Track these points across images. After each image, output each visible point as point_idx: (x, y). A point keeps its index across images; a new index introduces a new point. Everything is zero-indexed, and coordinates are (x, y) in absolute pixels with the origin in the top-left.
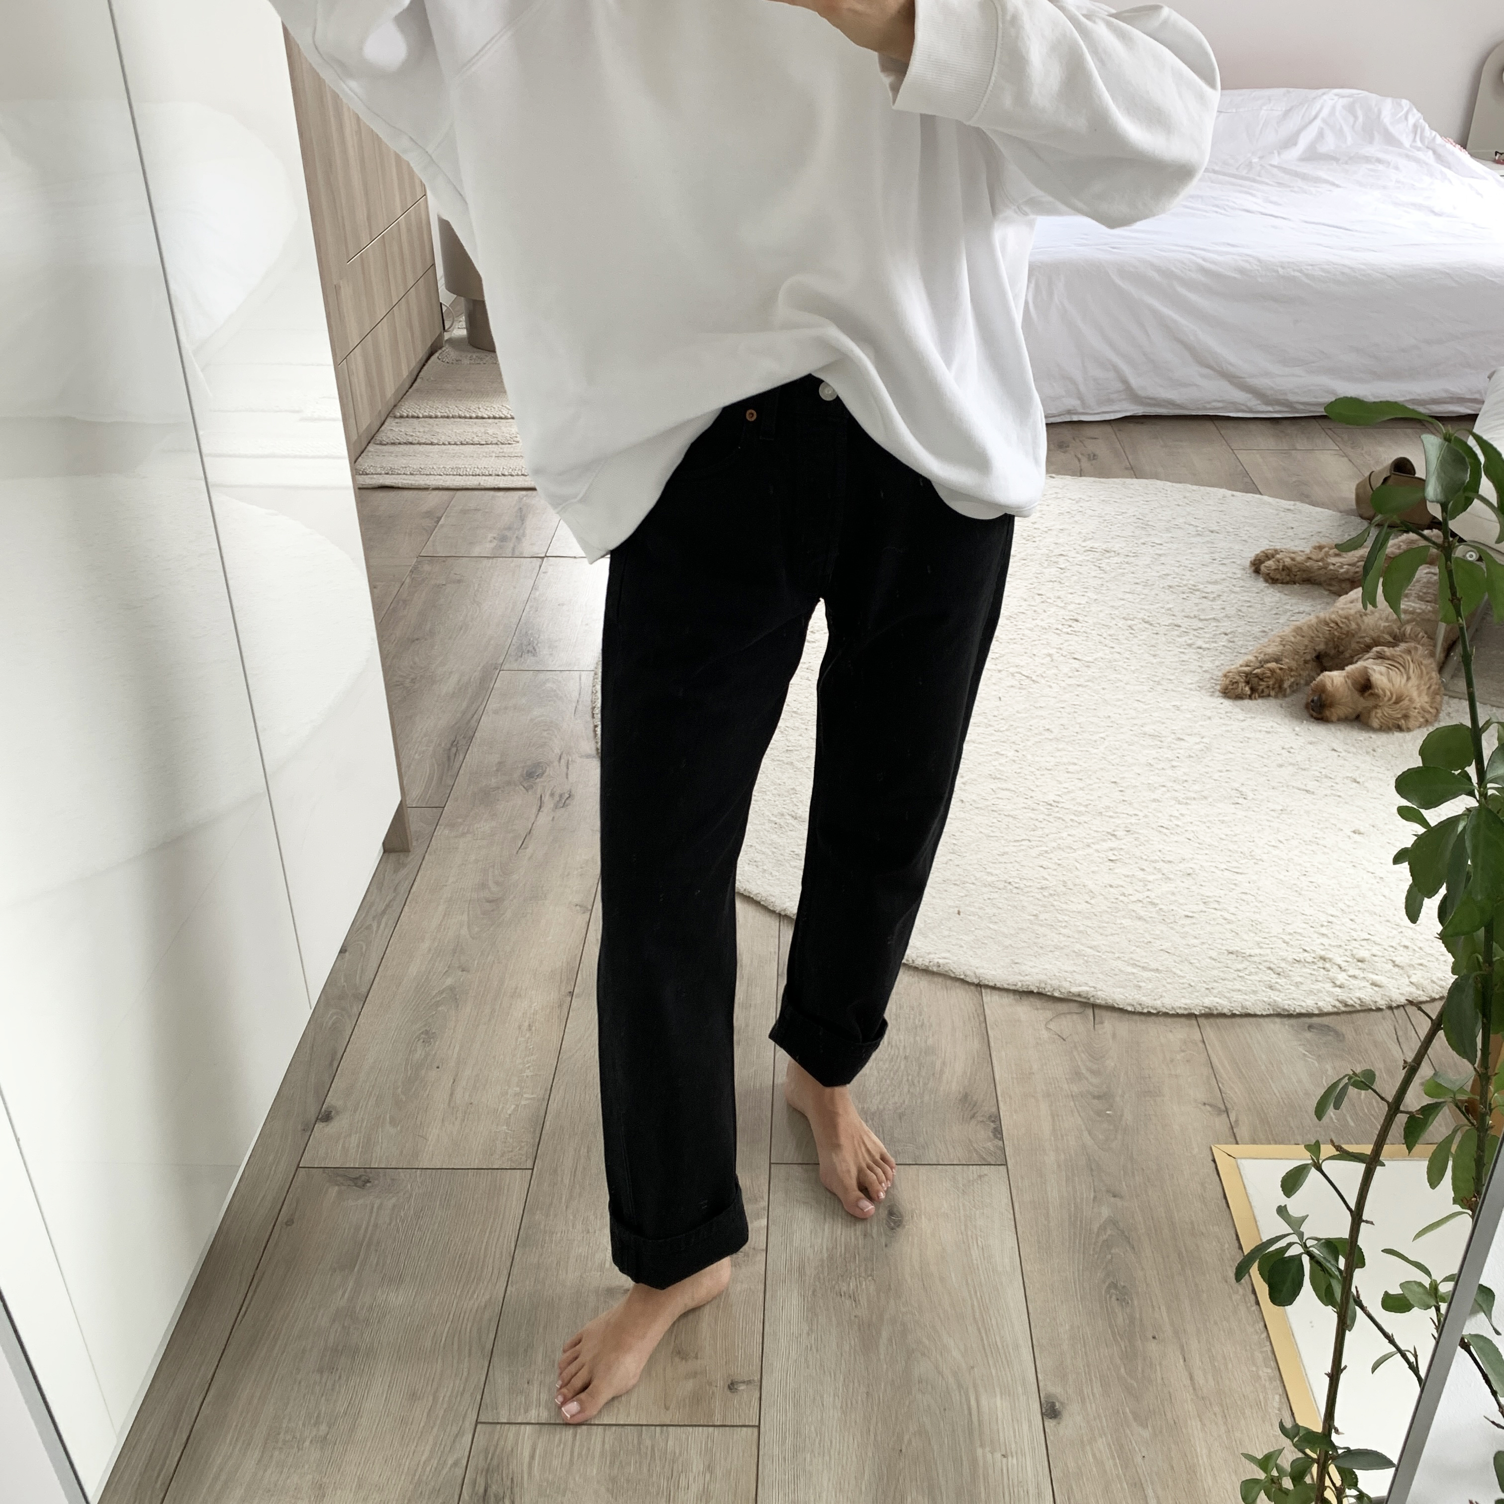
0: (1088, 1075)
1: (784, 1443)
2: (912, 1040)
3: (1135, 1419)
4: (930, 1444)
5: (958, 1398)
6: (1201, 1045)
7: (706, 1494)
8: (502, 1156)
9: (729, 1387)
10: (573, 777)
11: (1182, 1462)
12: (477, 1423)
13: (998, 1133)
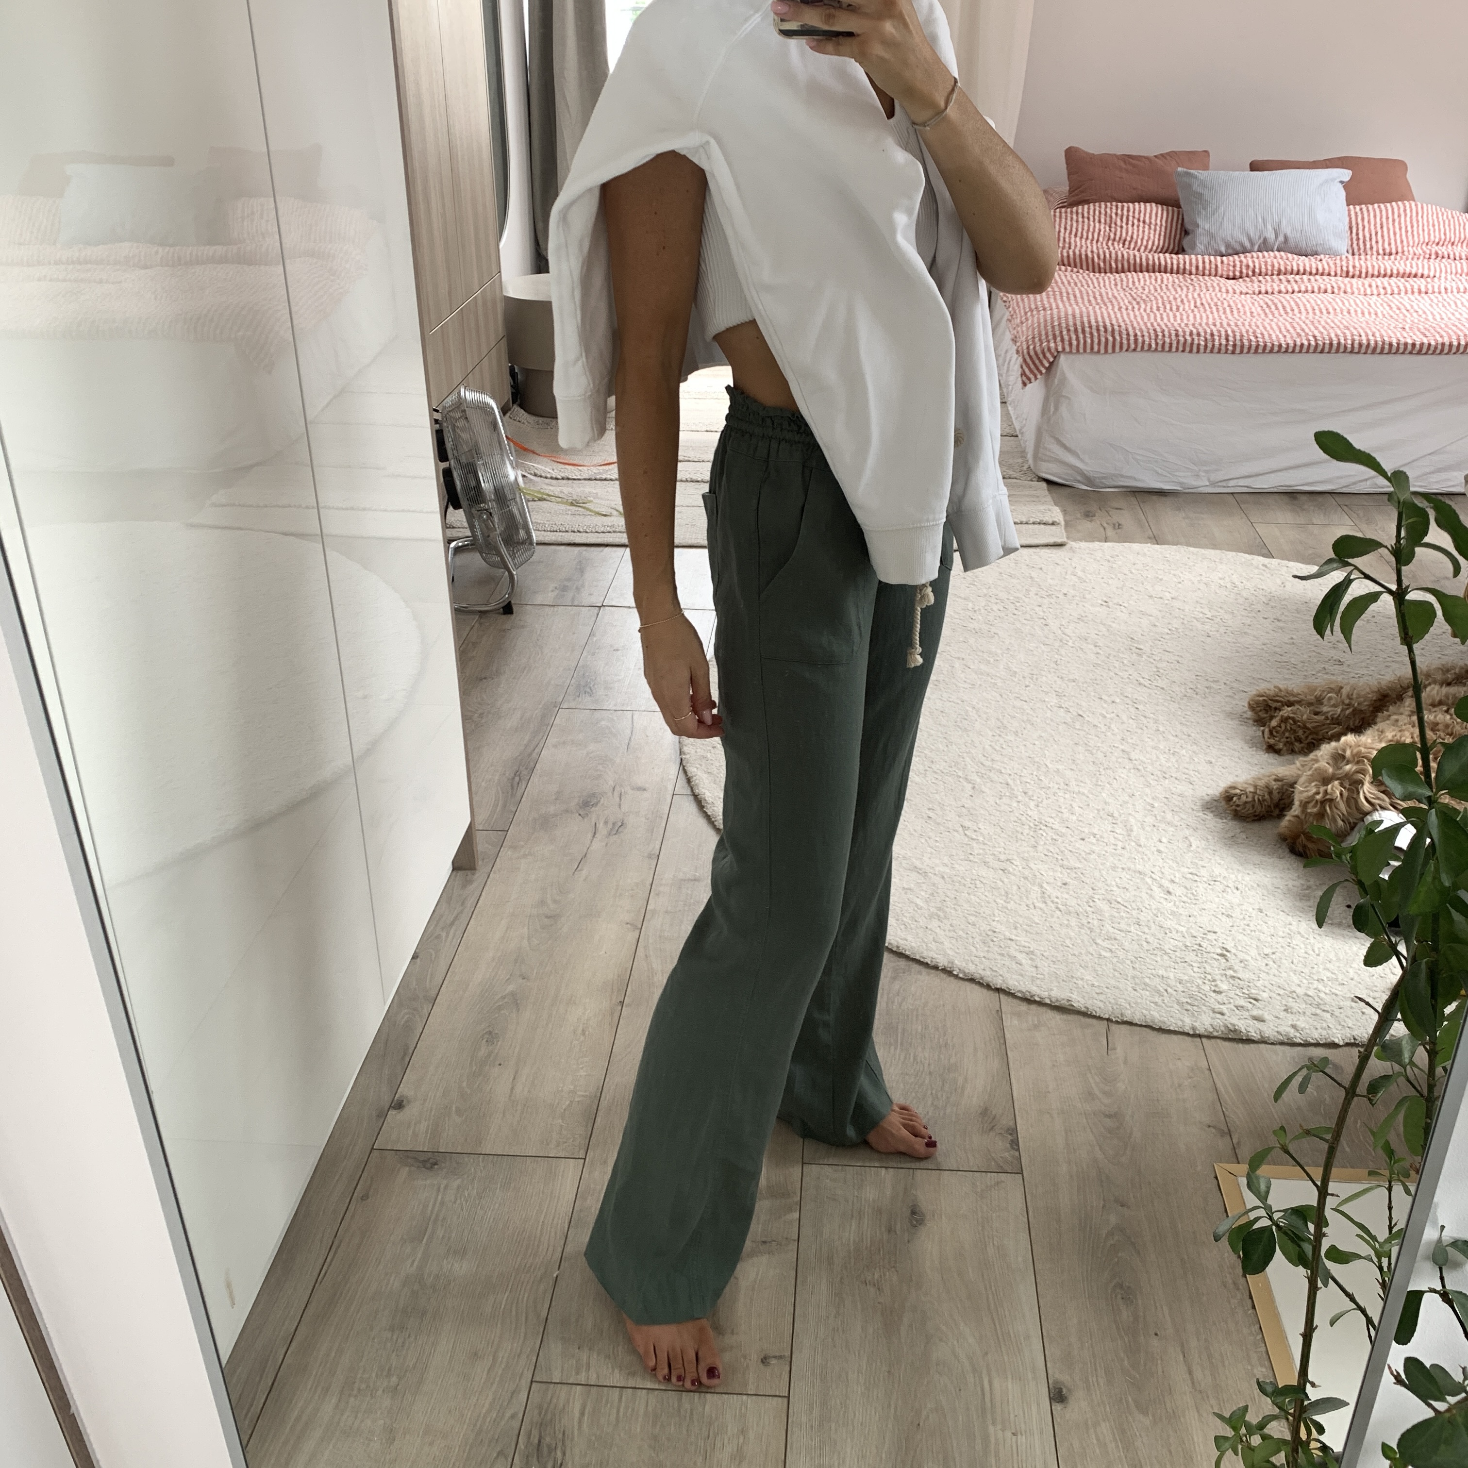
0: (1100, 1095)
1: (811, 1413)
2: (936, 1057)
3: (1137, 1407)
4: (945, 1418)
5: (972, 1380)
6: (1207, 1072)
7: (739, 1456)
8: (558, 1145)
9: (762, 1361)
10: (625, 808)
11: (1180, 1449)
12: (532, 1382)
13: (1015, 1144)
